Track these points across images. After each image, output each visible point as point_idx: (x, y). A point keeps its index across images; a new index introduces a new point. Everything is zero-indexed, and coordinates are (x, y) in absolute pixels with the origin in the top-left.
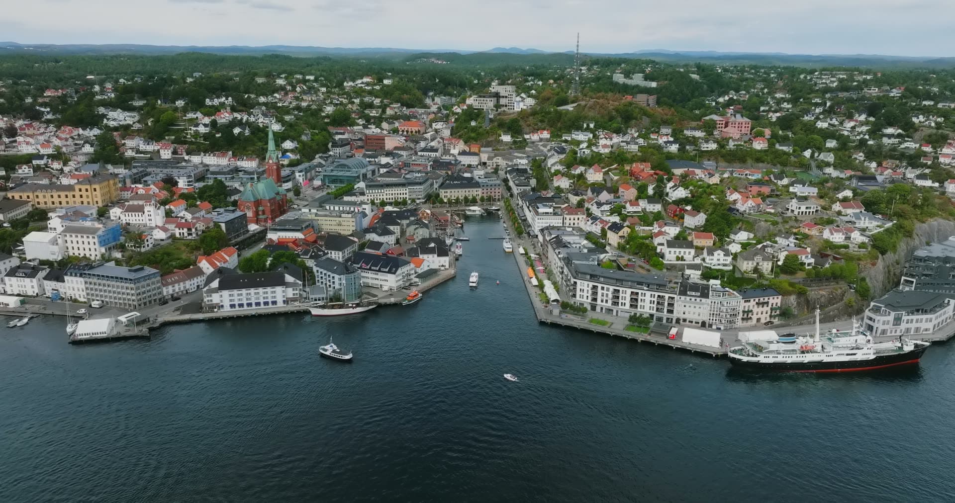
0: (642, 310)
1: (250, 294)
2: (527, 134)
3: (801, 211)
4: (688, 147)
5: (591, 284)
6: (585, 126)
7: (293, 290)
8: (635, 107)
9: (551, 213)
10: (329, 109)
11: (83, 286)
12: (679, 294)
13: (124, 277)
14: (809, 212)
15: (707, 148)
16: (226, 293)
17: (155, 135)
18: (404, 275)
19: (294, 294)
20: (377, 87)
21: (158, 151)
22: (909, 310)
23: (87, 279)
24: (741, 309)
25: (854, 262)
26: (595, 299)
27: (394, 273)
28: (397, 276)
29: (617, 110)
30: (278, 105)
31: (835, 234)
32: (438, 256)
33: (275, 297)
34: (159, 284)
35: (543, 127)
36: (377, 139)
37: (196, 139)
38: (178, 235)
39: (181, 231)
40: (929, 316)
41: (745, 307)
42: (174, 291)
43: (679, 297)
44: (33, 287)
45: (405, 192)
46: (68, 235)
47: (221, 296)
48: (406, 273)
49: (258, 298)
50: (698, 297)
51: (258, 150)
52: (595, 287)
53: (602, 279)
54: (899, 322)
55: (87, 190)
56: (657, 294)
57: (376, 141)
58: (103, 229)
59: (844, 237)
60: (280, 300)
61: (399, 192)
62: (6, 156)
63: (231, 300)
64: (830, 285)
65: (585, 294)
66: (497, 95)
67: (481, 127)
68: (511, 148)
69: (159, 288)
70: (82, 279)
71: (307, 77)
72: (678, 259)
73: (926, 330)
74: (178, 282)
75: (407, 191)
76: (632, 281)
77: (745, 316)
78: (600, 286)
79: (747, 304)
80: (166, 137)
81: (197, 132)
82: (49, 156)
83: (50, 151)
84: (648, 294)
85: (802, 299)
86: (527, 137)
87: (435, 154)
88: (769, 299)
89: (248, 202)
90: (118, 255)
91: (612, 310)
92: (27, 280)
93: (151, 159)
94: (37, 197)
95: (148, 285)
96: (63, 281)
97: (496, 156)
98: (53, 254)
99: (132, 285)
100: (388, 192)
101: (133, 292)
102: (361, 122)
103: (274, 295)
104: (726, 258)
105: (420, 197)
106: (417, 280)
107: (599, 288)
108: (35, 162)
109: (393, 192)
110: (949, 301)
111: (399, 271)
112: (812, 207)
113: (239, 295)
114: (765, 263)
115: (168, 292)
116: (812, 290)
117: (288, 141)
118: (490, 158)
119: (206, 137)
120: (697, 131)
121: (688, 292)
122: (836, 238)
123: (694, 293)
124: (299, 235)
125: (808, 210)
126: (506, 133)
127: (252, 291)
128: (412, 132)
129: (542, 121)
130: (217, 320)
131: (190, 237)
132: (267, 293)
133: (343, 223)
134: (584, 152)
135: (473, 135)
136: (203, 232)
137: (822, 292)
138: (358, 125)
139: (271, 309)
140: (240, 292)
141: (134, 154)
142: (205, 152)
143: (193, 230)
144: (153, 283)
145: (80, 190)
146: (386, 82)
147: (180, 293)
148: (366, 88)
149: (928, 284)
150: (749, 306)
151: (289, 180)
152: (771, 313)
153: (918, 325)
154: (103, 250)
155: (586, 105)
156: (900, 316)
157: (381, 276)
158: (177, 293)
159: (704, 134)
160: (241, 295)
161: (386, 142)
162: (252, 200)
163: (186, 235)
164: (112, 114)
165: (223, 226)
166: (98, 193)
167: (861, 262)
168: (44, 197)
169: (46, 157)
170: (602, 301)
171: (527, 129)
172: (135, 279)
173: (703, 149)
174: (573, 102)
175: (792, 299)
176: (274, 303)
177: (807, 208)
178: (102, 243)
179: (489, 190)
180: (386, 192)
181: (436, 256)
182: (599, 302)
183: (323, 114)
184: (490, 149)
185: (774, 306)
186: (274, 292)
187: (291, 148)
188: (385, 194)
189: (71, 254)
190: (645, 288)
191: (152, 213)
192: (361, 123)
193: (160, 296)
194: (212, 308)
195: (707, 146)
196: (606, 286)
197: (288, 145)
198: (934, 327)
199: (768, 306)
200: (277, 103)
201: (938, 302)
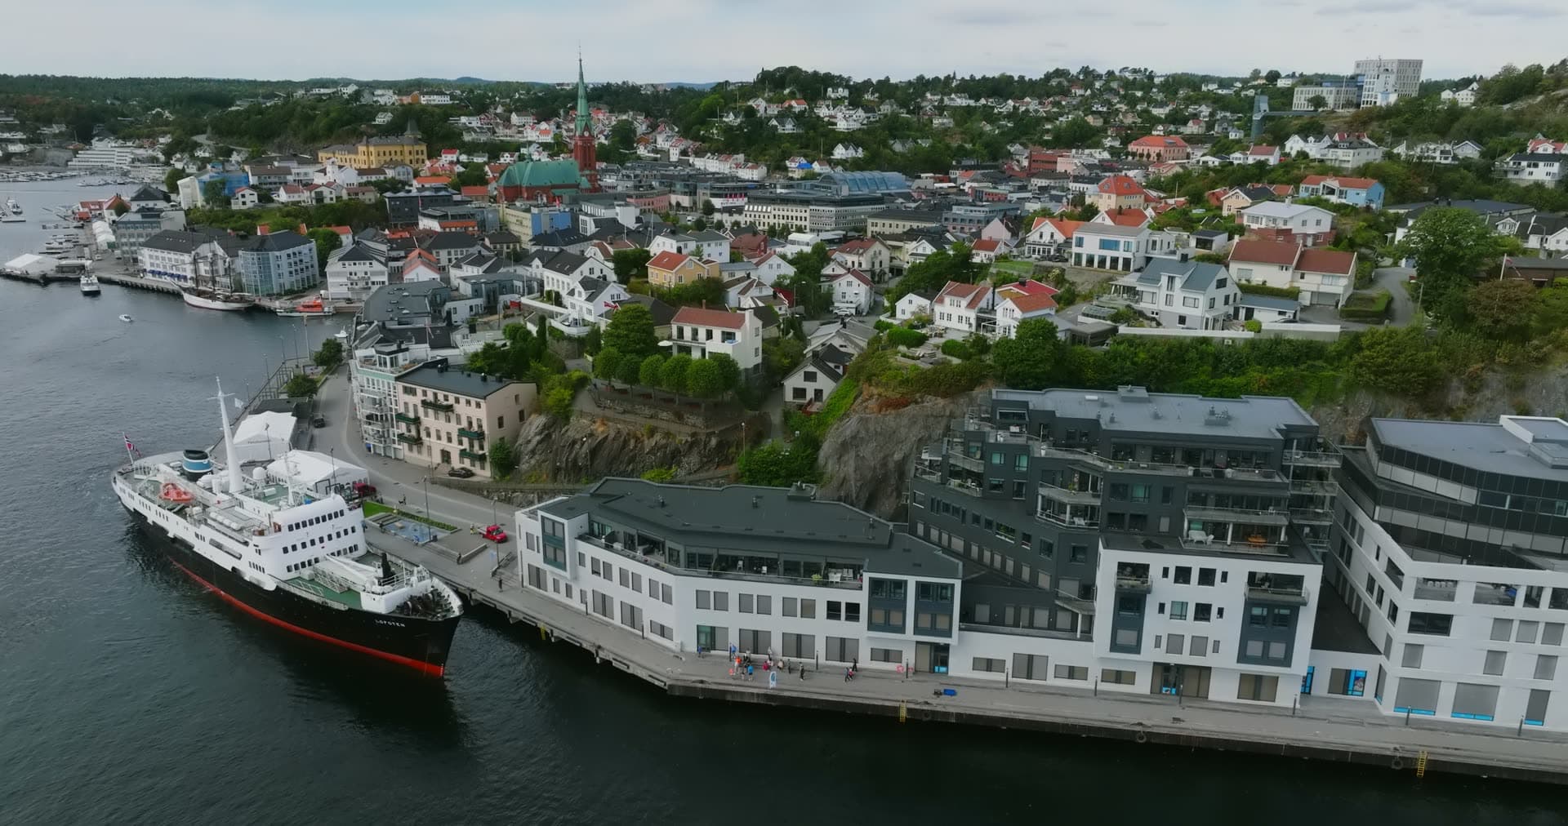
1: (165, 259)
7: (205, 264)
16: (149, 252)
17: (684, 129)
19: (205, 271)
21: (669, 151)
24: (397, 408)
33: (185, 270)
36: (1045, 162)
37: (718, 134)
45: (803, 215)
47: (146, 256)
48: (360, 276)
49: (172, 269)
54: (559, 556)
57: (1046, 166)
61: (795, 213)
62: (508, 142)
63: (152, 264)
64: (653, 416)
66: (1355, 81)
73: (662, 630)
77: (413, 432)
80: (694, 132)
82: (541, 144)
88: (457, 401)
100: (777, 213)
103: (183, 266)
105: (828, 228)
109: (785, 213)
113: (156, 257)
117: (839, 146)
127: (166, 254)
132: (177, 260)
140: (157, 254)
142: (714, 153)
150: (416, 406)
165: (387, 201)
167: (868, 390)
176: (185, 278)
180: (773, 212)
185: (473, 425)
186: (184, 262)
188: (771, 217)
197: (840, 152)
198: (709, 638)
199: (459, 421)
200: (993, 108)
201: (803, 555)
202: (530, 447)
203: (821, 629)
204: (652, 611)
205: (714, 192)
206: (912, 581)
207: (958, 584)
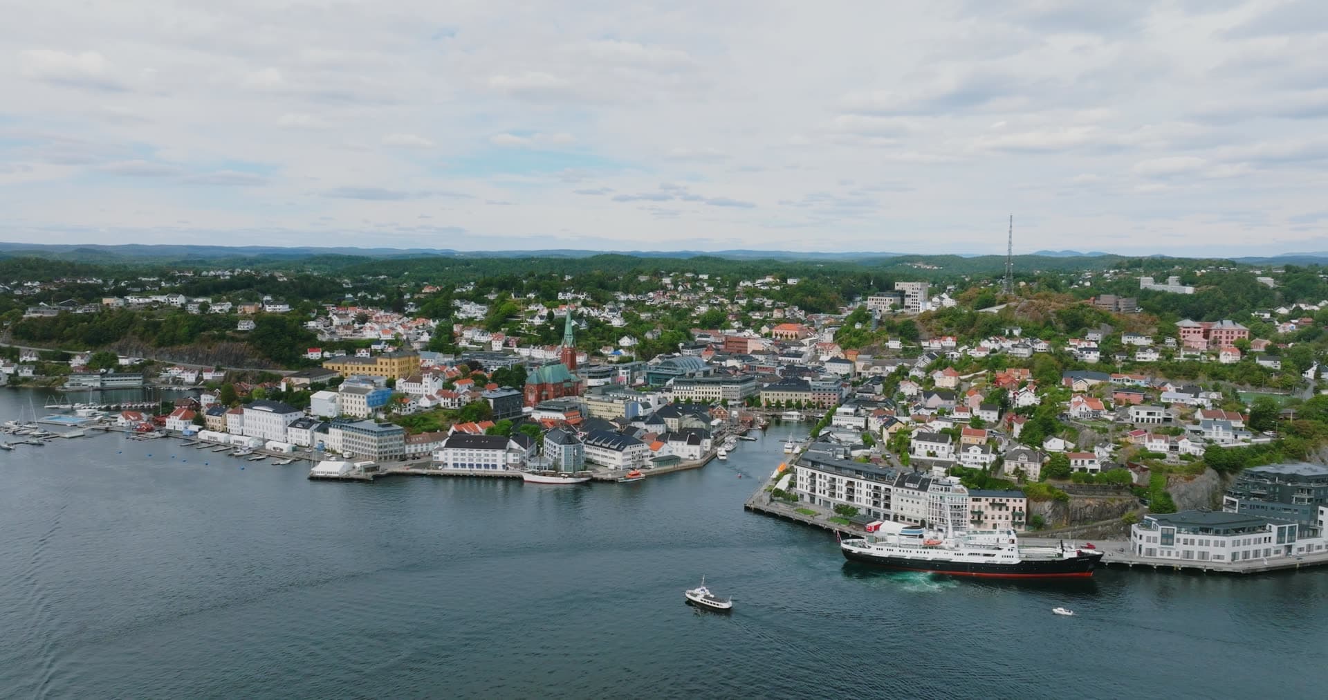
0: (859, 503)
1: (472, 455)
2: (925, 340)
3: (1140, 417)
4: (1117, 357)
5: (810, 471)
6: (1007, 332)
7: (514, 455)
8: (1090, 312)
9: (851, 414)
10: (703, 309)
11: (341, 438)
12: (897, 485)
13: (373, 430)
14: (1153, 420)
15: (1145, 358)
16: (451, 451)
17: (492, 326)
18: (634, 455)
19: (514, 460)
20: (778, 288)
21: (490, 343)
22: (1191, 527)
23: (344, 431)
24: (969, 509)
25: (1163, 474)
26: (814, 490)
27: (621, 451)
28: (624, 454)
29: (1059, 314)
30: (647, 303)
31: (1154, 441)
32: (688, 444)
33: (495, 461)
34: (401, 442)
35: (949, 332)
36: (738, 342)
37: (530, 331)
38: (442, 405)
39: (446, 401)
40: (1220, 538)
41: (973, 507)
42: (416, 450)
43: (896, 488)
44: (306, 438)
46: (345, 394)
47: (446, 454)
48: (637, 453)
49: (480, 460)
50: (916, 489)
51: (589, 345)
52: (813, 475)
53: (822, 467)
54: (1170, 541)
55: (387, 364)
56: (873, 484)
57: (738, 345)
58: (373, 391)
59: (1168, 446)
60: (500, 464)
61: (711, 390)
63: (454, 459)
64: (1106, 494)
65: (805, 484)
66: (902, 294)
67: (865, 331)
68: (898, 357)
69: (401, 445)
70: (340, 431)
71: (701, 276)
72: (929, 454)
73: (1219, 557)
74: (422, 443)
75: (721, 390)
76: (850, 469)
77: (976, 518)
78: (818, 473)
79: (977, 504)
80: (502, 329)
81: (532, 325)
83: (389, 337)
84: (864, 483)
85: (1061, 508)
86: (924, 344)
87: (798, 359)
88: (1008, 500)
89: (531, 385)
90: (382, 416)
91: (829, 503)
92: (304, 431)
93: (482, 350)
94: (346, 368)
95: (391, 440)
96: (328, 433)
97: (874, 364)
98: (331, 411)
99: (376, 438)
100: (698, 390)
101: (376, 444)
102: (736, 324)
103: (494, 458)
104: (985, 456)
105: (735, 398)
106: (651, 463)
107: (817, 476)
108: (373, 347)
109: (704, 390)
110: (1270, 527)
111: (627, 449)
112: (1157, 412)
113: (462, 454)
114: (1032, 465)
115: (409, 450)
116: (1075, 498)
117: (626, 337)
118: (866, 368)
119: (540, 329)
120: (1139, 338)
121: (906, 484)
122: (1156, 447)
123: (911, 485)
124: (561, 416)
125: (1151, 417)
126: (894, 338)
127: (475, 452)
128: (787, 336)
129: (948, 326)
130: (438, 476)
131: (453, 407)
132: (488, 455)
133: (614, 410)
134: (952, 355)
135: (854, 340)
136: (468, 404)
137: (1087, 502)
138: (733, 328)
139: (491, 472)
140: (463, 452)
141: (467, 345)
142: (535, 344)
143: (457, 400)
144: (396, 439)
145: (381, 364)
146: (790, 281)
147: (422, 454)
148: (762, 288)
149: (1258, 507)
150: (980, 507)
151: (609, 376)
152: (1014, 519)
153: (1204, 548)
154: (370, 410)
155: (1016, 307)
156: (1171, 532)
157: (609, 454)
158: (419, 453)
159: (1151, 341)
160: (465, 454)
161: (749, 345)
162: (536, 382)
163: (449, 405)
164: (465, 307)
165: (491, 401)
166: (396, 367)
167: (1172, 475)
168: (352, 369)
169: (384, 342)
170: (820, 492)
171: (926, 335)
172: (378, 432)
173: (1138, 360)
174: (1001, 303)
175: (1047, 506)
176: (494, 466)
177: (1149, 414)
178: (370, 404)
179: (827, 394)
180: (696, 390)
181: (686, 443)
182: (817, 493)
183: (693, 315)
184: (868, 357)
185: (1017, 510)
186: (495, 455)
187: (627, 345)
188: (694, 393)
189: (345, 413)
190: (863, 477)
191: (428, 384)
192: (737, 326)
193: (402, 453)
194: (438, 464)
195: (1144, 356)
196: (823, 474)
197: (625, 341)
198: (1234, 555)
199: (1007, 509)
200: (644, 301)
201: (1251, 525)
202: (1048, 515)
203: (1262, 547)
204: (1212, 551)
205: (591, 375)
206: (1287, 526)
207: (1297, 525)
